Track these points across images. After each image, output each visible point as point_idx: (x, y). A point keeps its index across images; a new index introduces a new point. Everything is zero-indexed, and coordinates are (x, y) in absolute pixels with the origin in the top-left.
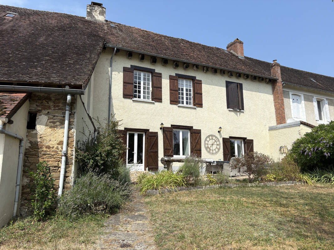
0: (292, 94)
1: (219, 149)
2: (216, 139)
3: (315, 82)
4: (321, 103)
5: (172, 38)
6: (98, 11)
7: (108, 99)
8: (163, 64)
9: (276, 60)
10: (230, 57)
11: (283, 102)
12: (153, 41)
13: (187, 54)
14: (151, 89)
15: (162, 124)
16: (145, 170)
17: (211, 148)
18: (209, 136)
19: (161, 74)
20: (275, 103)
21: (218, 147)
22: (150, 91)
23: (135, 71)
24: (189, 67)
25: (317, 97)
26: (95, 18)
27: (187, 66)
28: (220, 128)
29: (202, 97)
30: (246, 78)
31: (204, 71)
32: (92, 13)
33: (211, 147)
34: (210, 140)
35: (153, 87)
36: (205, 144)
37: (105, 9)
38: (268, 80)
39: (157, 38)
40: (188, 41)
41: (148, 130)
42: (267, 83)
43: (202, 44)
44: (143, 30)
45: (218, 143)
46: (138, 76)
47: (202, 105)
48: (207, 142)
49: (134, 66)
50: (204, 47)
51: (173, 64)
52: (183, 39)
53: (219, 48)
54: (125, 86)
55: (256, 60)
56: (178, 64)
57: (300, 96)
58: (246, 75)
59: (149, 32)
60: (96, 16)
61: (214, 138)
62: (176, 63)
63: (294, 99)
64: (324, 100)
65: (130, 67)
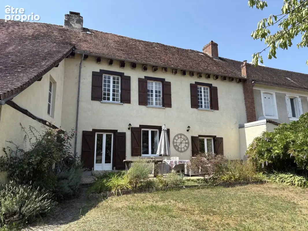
0: (264, 93)
1: (188, 147)
2: (185, 137)
3: (289, 80)
4: (294, 100)
5: (148, 42)
6: (75, 20)
7: (77, 101)
8: (132, 68)
9: (246, 61)
10: (203, 59)
11: (254, 100)
12: (127, 47)
13: (158, 58)
14: (120, 91)
15: (130, 125)
16: (113, 169)
17: (180, 147)
18: (177, 135)
19: (129, 77)
20: (246, 101)
21: (187, 145)
22: (119, 93)
23: (104, 75)
24: (157, 70)
25: (289, 95)
26: (72, 26)
27: (155, 69)
28: (189, 127)
29: (171, 98)
30: (215, 78)
31: (173, 73)
32: (70, 22)
33: (179, 145)
34: (179, 138)
35: (121, 89)
36: (173, 142)
37: (82, 17)
38: (238, 80)
39: (131, 43)
40: (164, 45)
41: (117, 131)
42: (238, 83)
43: (177, 47)
44: (120, 36)
45: (187, 141)
46: (107, 79)
47: (171, 105)
48: (175, 141)
49: (103, 70)
50: (178, 50)
51: (142, 67)
52: (158, 43)
53: (195, 50)
54: (93, 89)
55: (232, 60)
56: (146, 67)
57: (271, 94)
58: (215, 76)
59: (126, 37)
60: (73, 25)
61: (183, 137)
62: (145, 67)
63: (265, 98)
64: (296, 97)
65: (99, 71)
